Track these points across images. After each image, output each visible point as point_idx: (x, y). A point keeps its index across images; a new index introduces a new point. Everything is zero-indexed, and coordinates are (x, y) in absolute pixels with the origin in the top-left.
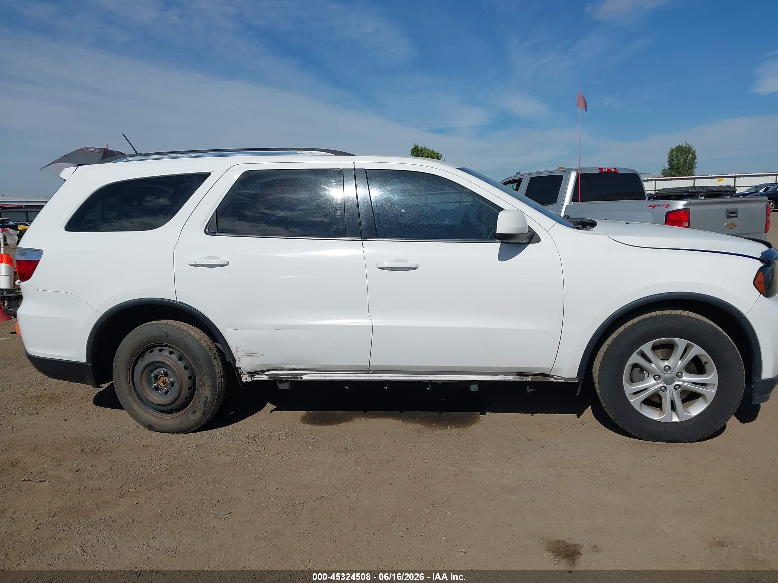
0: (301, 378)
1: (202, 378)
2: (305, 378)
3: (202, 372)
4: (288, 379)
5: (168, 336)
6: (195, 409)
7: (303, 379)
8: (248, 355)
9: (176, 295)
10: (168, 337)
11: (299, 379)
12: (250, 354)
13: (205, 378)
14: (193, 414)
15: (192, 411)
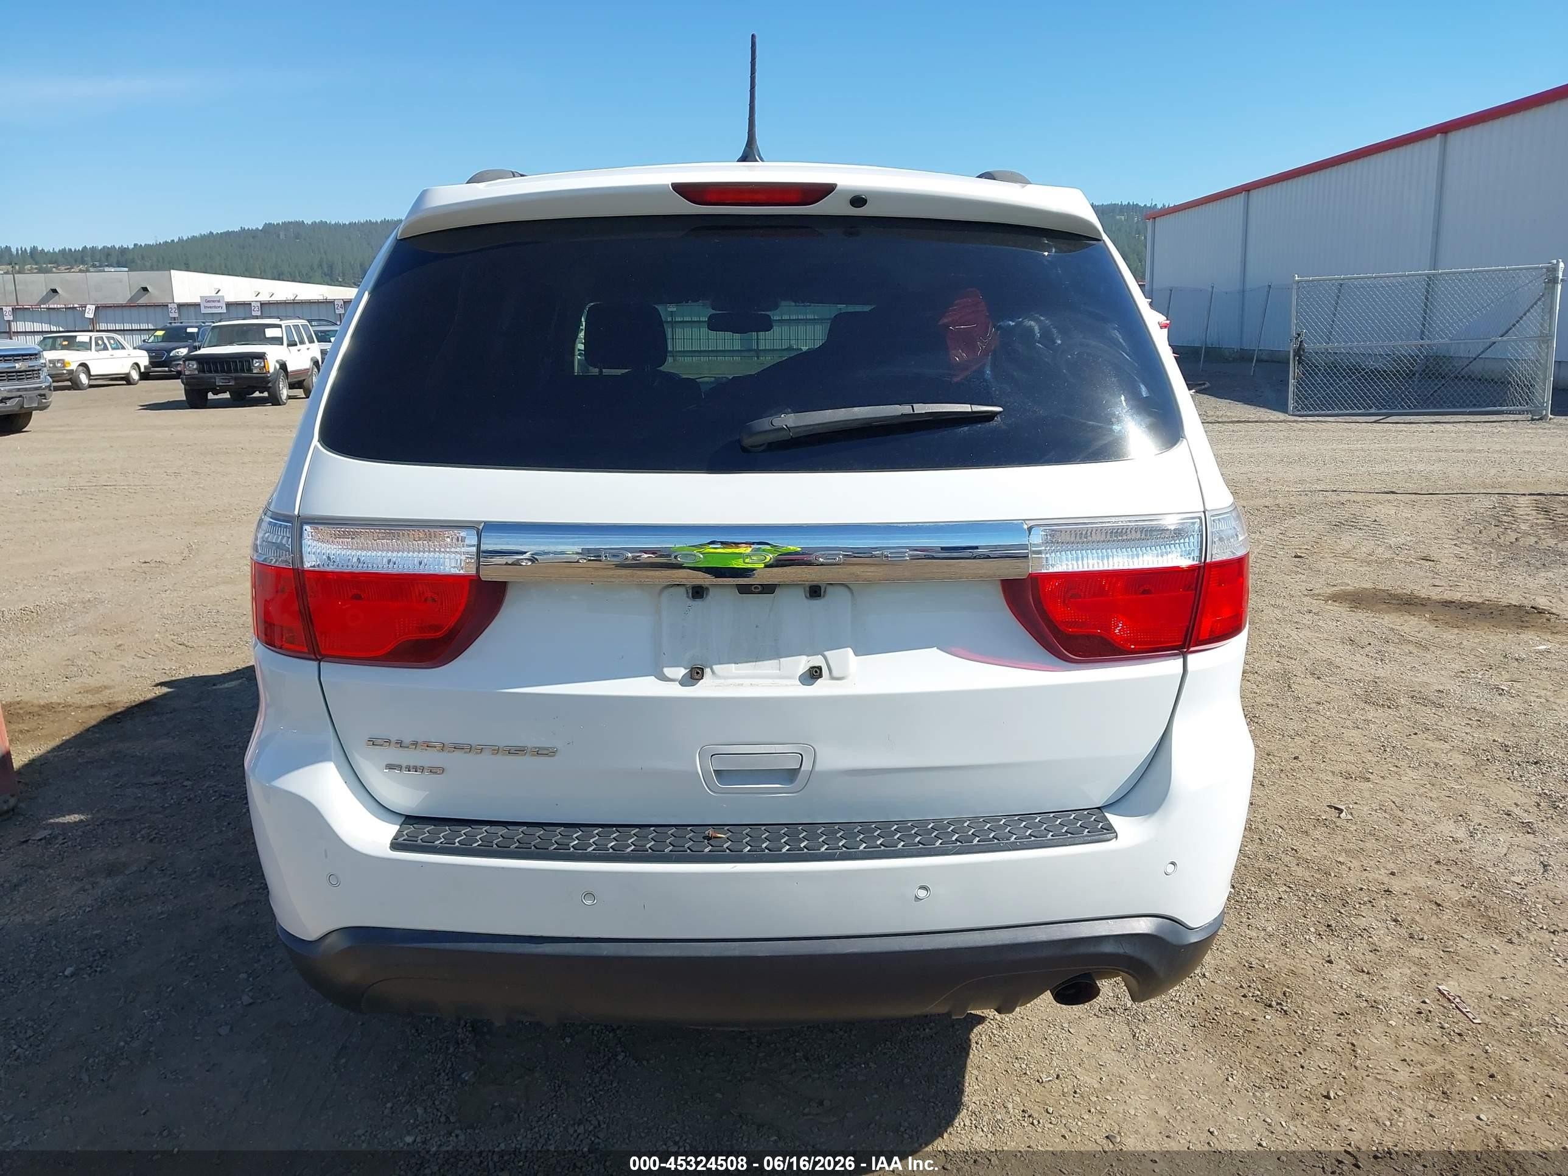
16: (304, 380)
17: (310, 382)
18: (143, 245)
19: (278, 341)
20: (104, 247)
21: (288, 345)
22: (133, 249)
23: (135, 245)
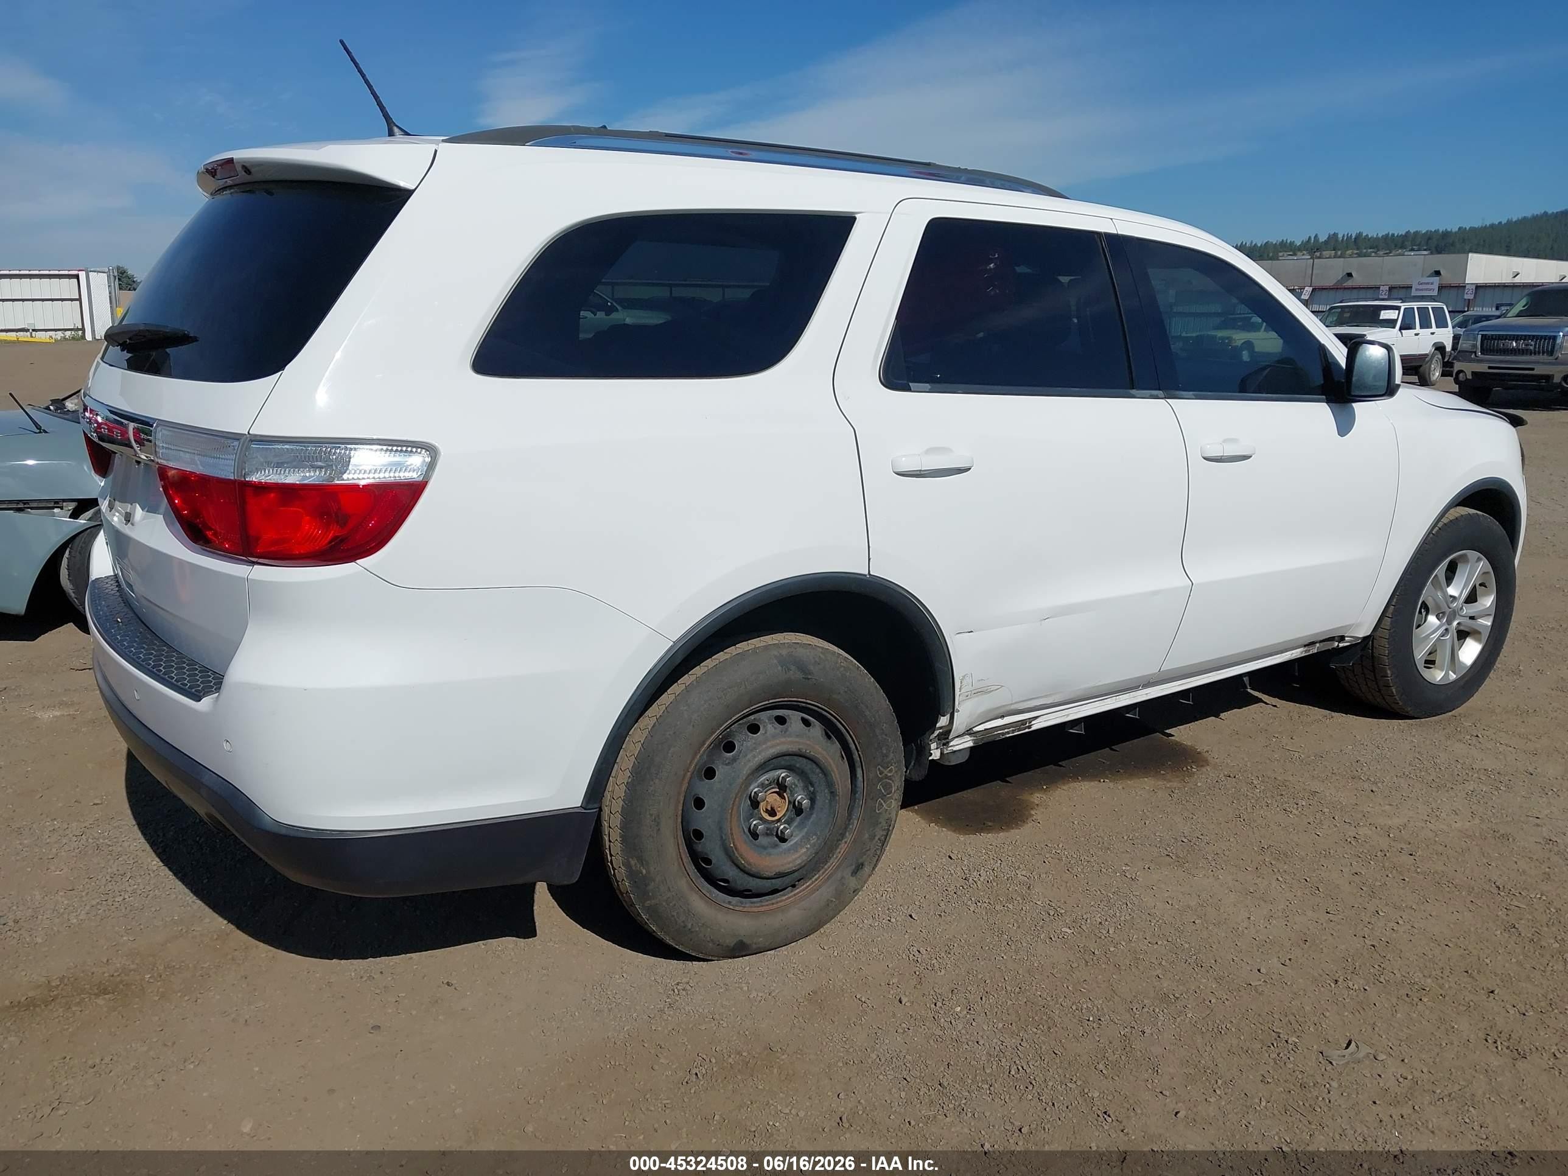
0: (1029, 727)
1: (886, 772)
2: (1037, 725)
3: (887, 756)
4: (1008, 736)
5: (810, 677)
6: (861, 861)
7: (1034, 728)
8: (975, 691)
9: (869, 559)
10: (809, 679)
11: (1027, 730)
12: (979, 690)
13: (891, 771)
14: (856, 873)
15: (854, 867)
16: (1421, 366)
17: (1427, 370)
18: (1468, 228)
19: (1391, 323)
20: (1427, 231)
21: (1401, 329)
22: (1456, 233)
23: (1460, 228)
